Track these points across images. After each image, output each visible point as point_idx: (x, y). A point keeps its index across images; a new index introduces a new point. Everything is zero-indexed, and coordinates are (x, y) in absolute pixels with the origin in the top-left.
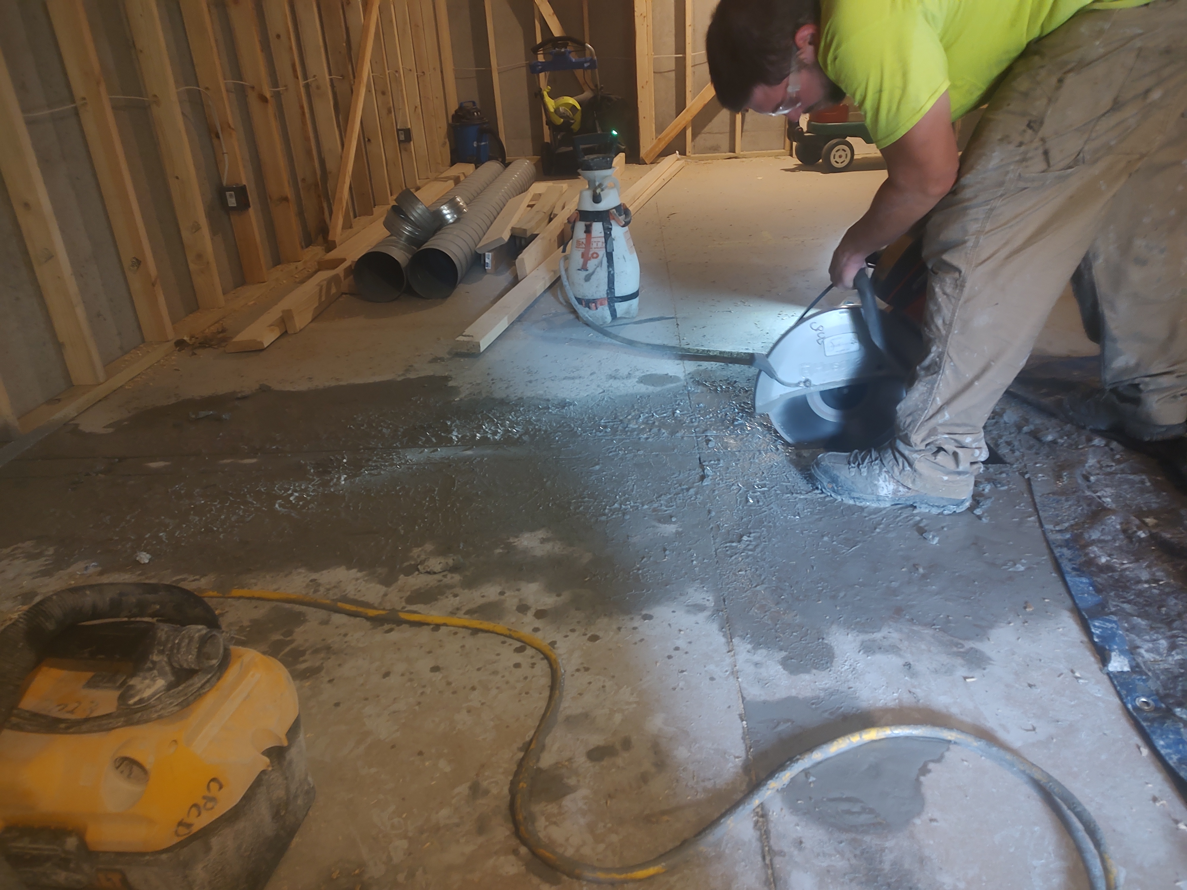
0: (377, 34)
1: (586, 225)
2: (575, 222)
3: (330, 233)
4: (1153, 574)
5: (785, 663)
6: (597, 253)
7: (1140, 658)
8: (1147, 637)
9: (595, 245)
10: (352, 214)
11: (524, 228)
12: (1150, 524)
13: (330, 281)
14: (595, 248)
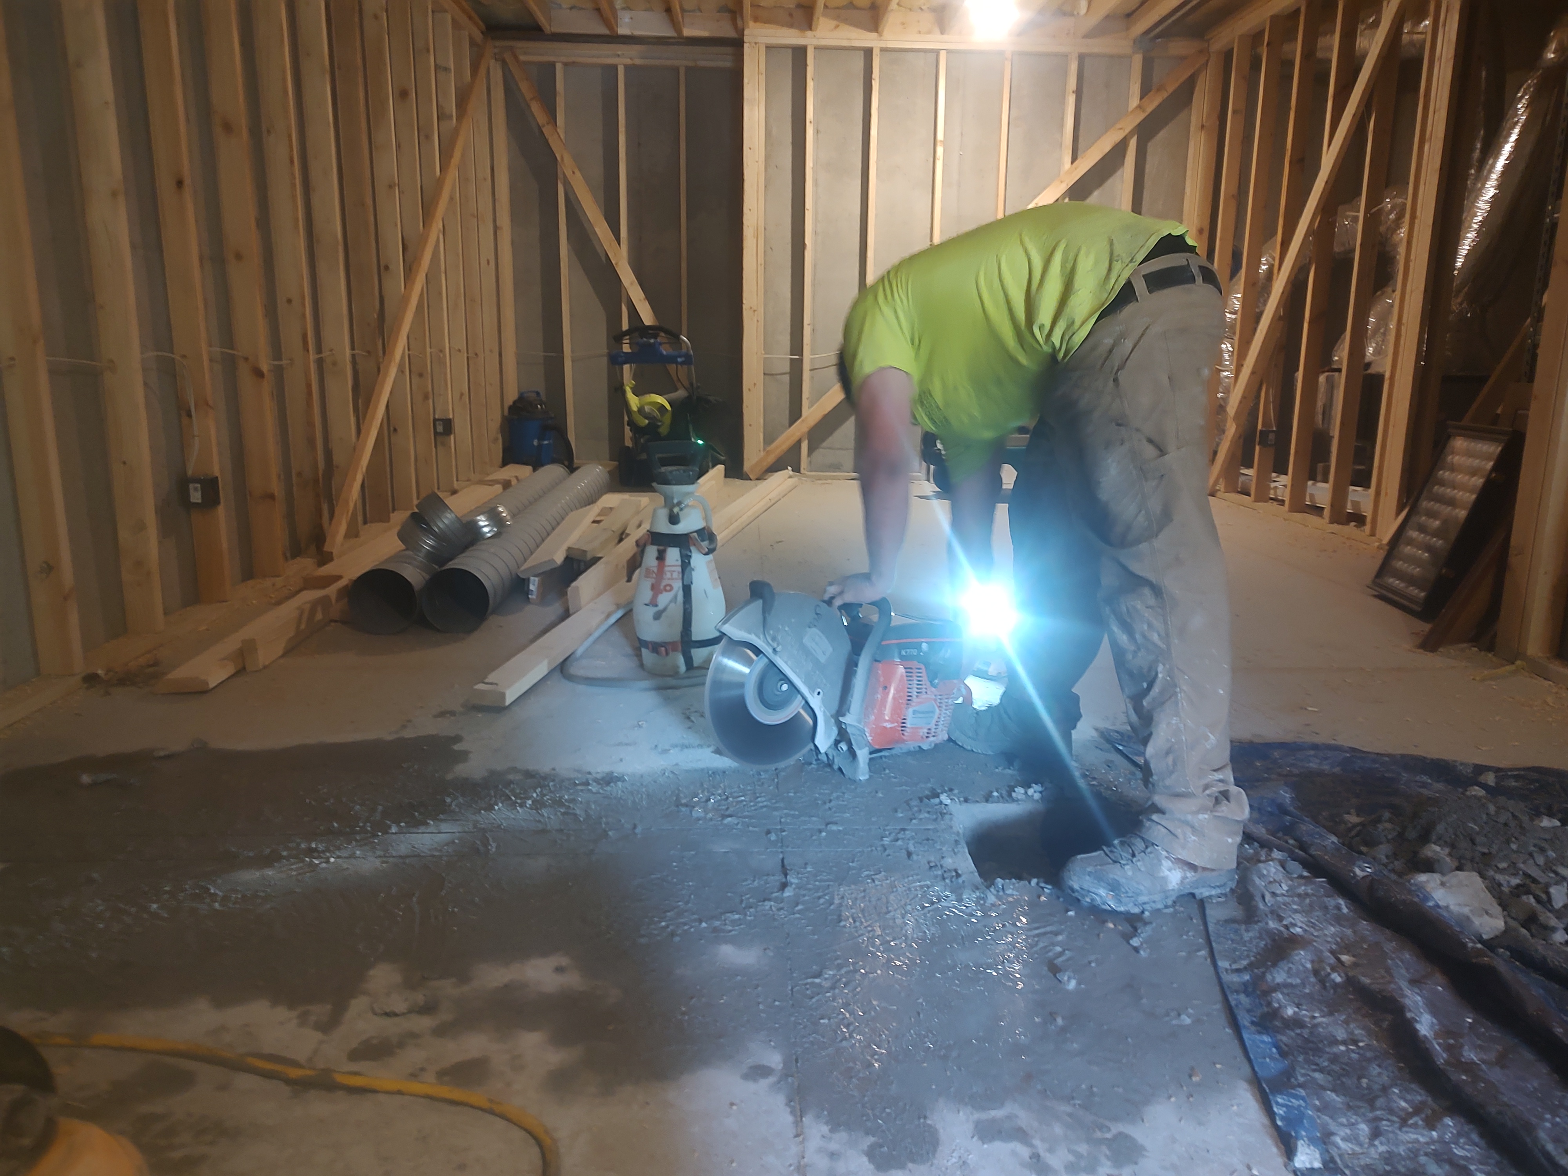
0: (420, 306)
1: (658, 551)
2: (645, 546)
3: (328, 540)
4: (1352, 1033)
5: (871, 1154)
6: (670, 586)
7: (1336, 1149)
8: (1344, 1120)
9: (668, 575)
10: (360, 519)
11: (584, 549)
12: (1347, 963)
13: (315, 604)
14: (669, 579)
